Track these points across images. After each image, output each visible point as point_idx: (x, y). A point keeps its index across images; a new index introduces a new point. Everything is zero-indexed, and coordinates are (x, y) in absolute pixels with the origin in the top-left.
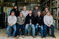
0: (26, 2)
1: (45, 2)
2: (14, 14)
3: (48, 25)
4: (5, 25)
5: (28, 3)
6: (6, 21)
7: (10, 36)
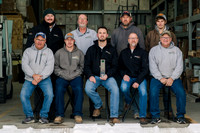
3: (163, 81)
6: (1, 76)
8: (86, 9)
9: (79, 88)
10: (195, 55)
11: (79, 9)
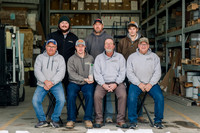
0: (81, 8)
1: (160, 11)
2: (55, 49)
4: (14, 93)
5: (90, 14)
6: (14, 81)
7: (45, 122)
8: (86, 24)
9: (90, 94)
10: (189, 63)
11: (80, 24)
